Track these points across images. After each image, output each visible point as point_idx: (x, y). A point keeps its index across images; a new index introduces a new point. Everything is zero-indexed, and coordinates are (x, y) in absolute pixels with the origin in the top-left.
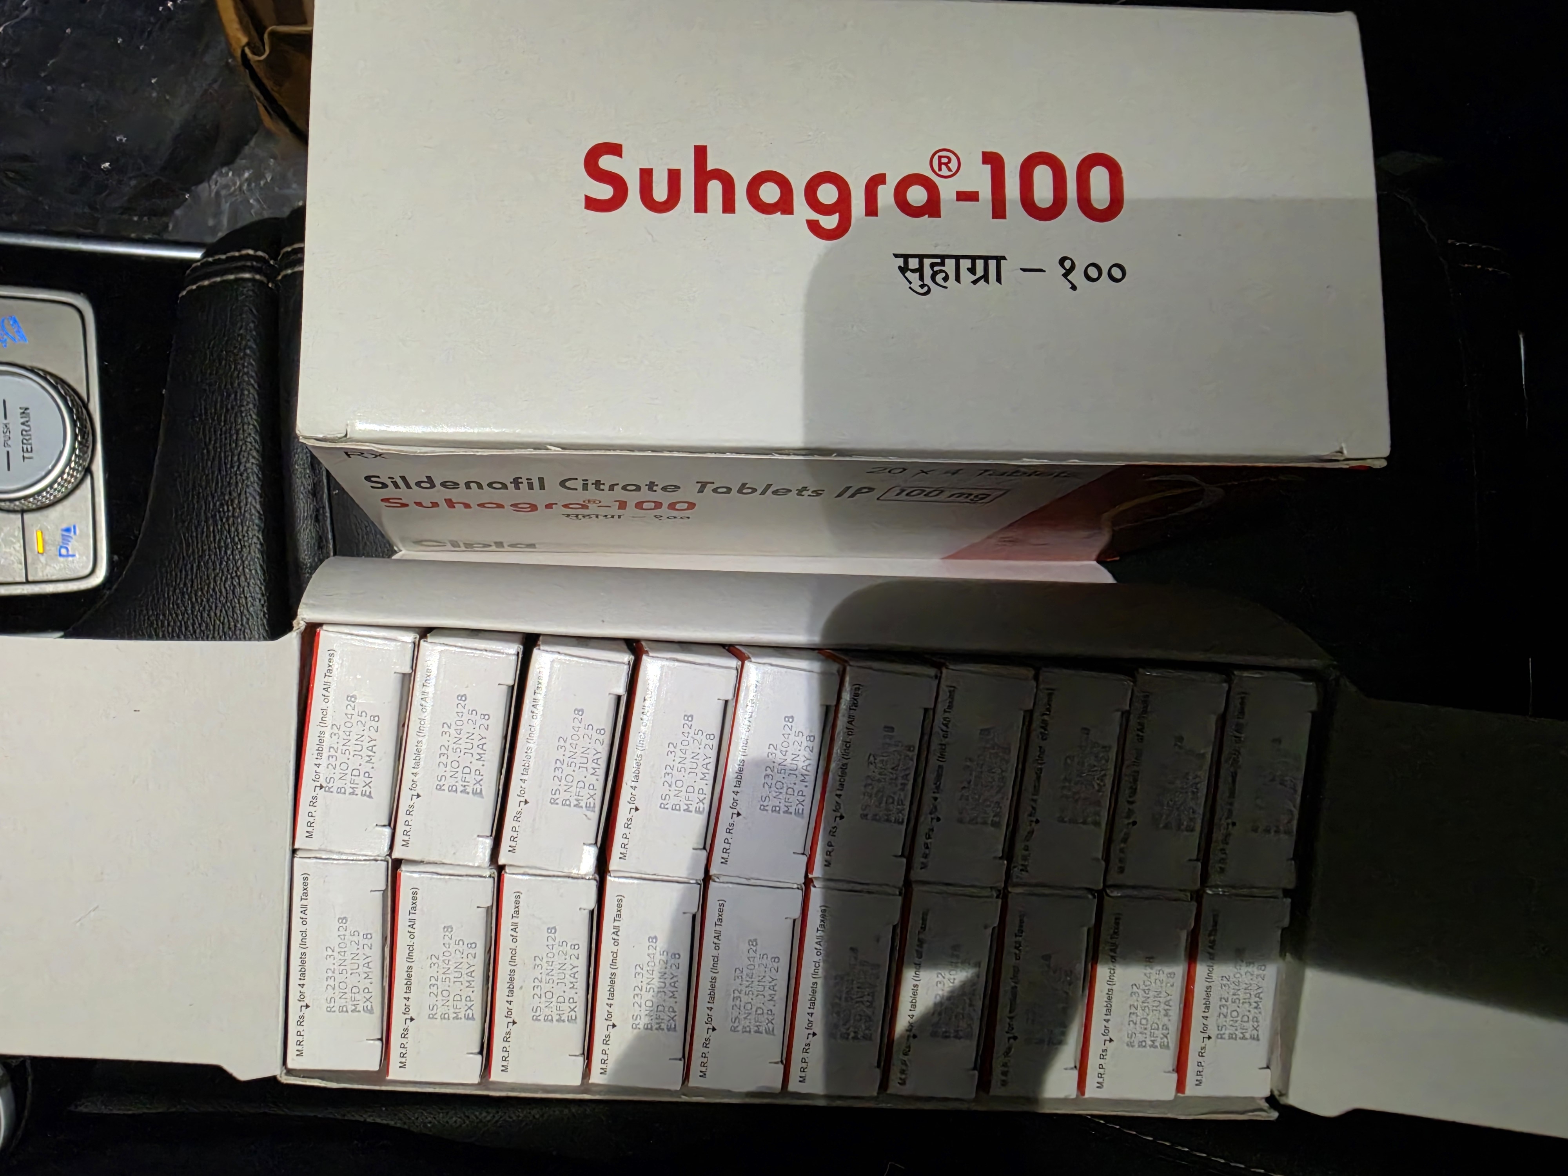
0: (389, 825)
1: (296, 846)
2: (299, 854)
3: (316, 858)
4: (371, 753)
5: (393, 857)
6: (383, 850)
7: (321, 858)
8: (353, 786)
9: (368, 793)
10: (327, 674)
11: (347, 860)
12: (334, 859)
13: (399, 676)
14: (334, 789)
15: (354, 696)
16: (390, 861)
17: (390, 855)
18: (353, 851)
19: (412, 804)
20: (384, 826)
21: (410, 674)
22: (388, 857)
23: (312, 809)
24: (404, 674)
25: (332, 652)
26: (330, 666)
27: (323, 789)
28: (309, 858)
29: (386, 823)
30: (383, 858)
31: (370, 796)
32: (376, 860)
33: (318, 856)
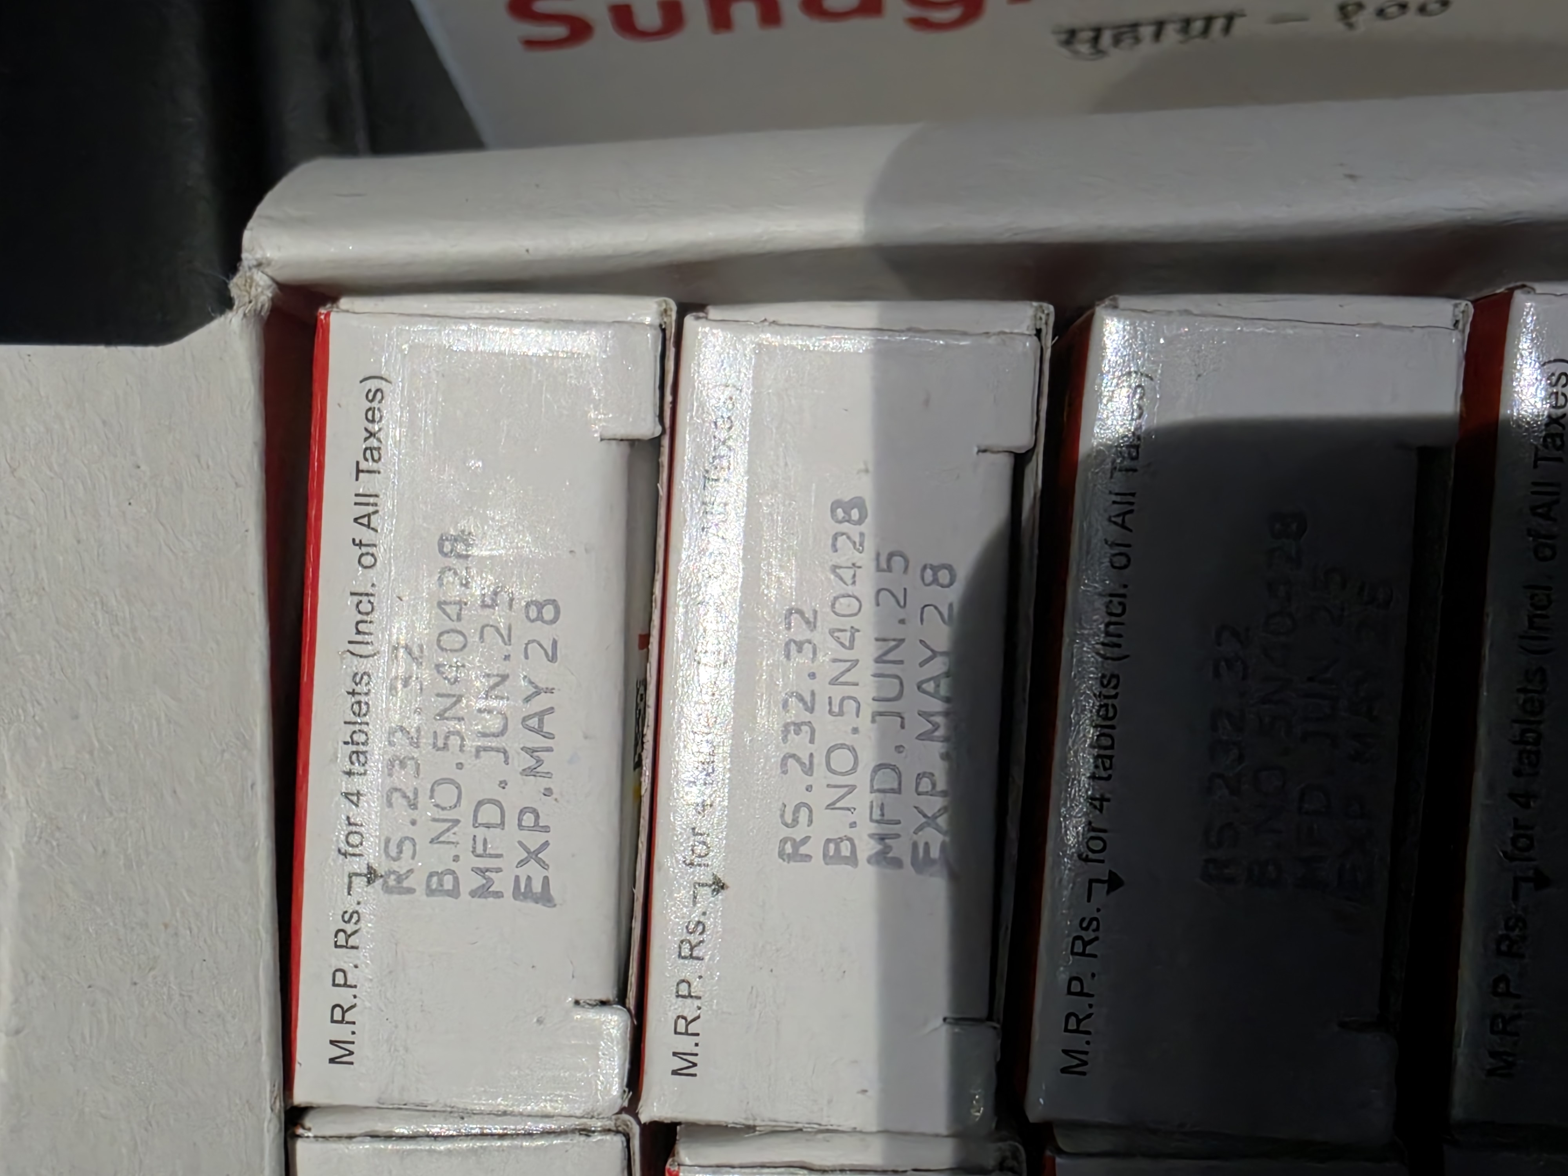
0: (621, 999)
1: (300, 1097)
2: (313, 1125)
3: (374, 1136)
4: (538, 741)
5: (645, 1117)
6: (607, 1091)
7: (389, 1137)
8: (482, 863)
9: (537, 887)
10: (364, 465)
11: (483, 1135)
12: (436, 1137)
13: (617, 454)
14: (416, 881)
15: (463, 538)
16: (636, 1130)
17: (632, 1107)
18: (501, 1103)
19: (695, 917)
20: (603, 1003)
21: (656, 442)
22: (626, 1117)
23: (344, 959)
24: (633, 443)
25: (373, 385)
26: (372, 434)
27: (379, 882)
28: (350, 1137)
29: (608, 992)
30: (610, 1124)
31: (545, 898)
32: (586, 1132)
33: (381, 1127)
